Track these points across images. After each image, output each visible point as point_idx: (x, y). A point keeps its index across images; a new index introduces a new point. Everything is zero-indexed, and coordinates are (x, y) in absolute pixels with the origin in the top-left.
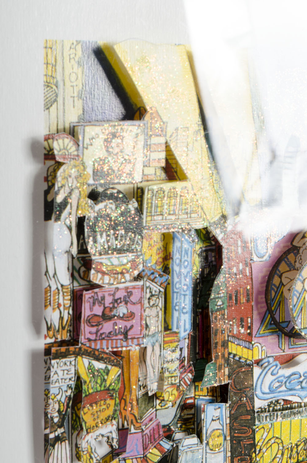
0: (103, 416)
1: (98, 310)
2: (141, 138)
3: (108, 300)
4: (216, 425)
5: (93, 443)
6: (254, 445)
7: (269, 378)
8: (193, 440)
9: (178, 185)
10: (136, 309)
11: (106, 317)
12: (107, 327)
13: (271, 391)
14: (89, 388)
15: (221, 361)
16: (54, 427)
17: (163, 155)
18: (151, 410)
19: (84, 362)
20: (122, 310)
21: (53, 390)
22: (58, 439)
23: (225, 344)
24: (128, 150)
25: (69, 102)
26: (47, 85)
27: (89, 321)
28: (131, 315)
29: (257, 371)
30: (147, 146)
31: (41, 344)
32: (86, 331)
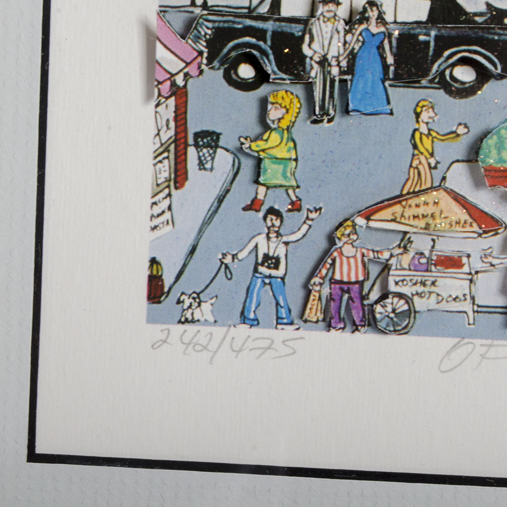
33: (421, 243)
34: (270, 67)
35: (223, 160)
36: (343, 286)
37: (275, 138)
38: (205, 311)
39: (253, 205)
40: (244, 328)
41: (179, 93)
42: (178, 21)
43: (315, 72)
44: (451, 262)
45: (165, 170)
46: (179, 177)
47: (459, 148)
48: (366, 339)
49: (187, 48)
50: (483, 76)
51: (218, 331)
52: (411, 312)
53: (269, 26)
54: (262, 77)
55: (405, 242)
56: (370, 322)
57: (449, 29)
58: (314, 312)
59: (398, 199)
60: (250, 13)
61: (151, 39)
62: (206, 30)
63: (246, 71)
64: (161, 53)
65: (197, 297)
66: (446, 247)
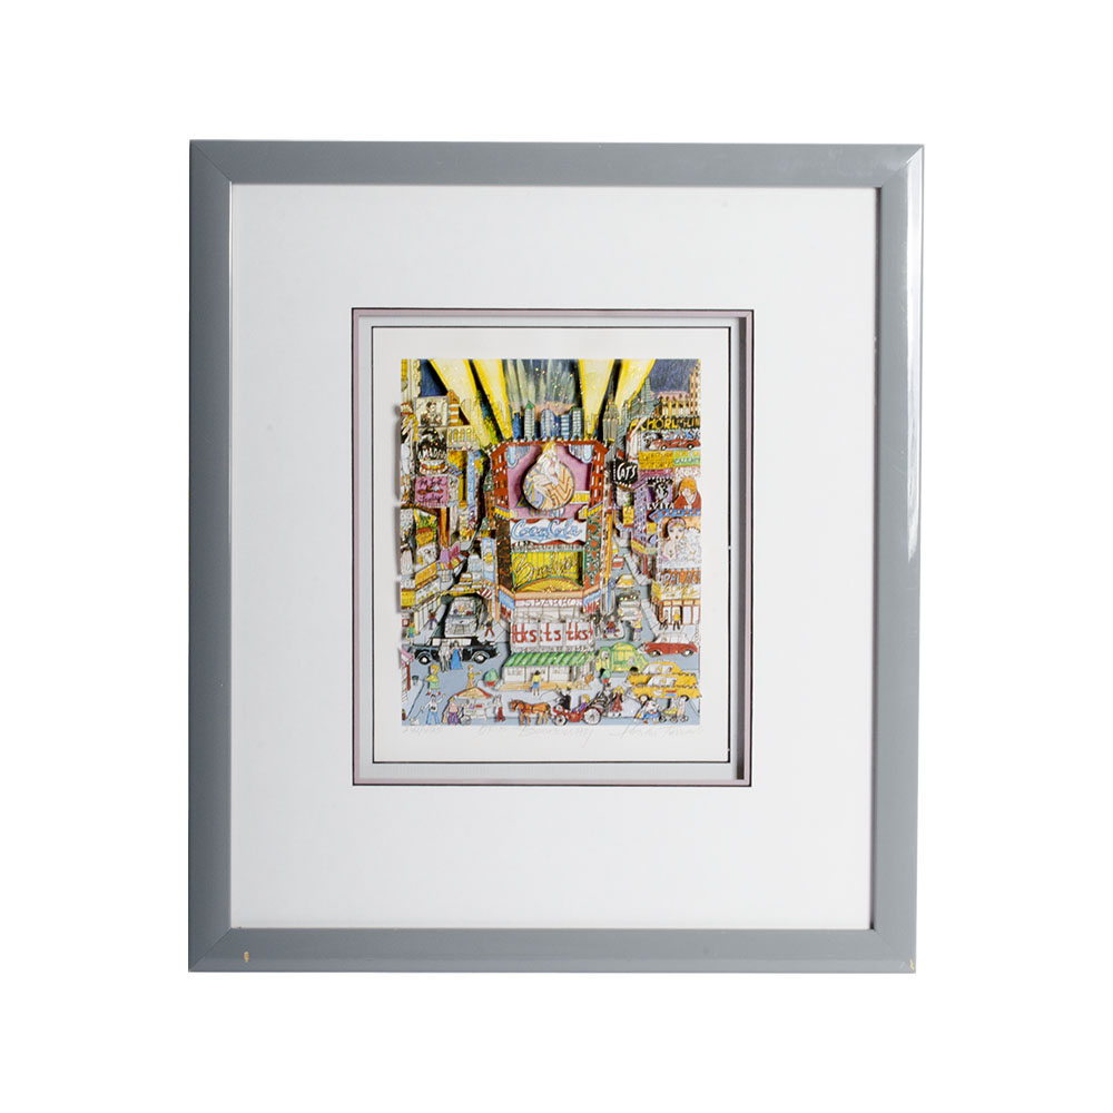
0: (427, 540)
1: (424, 487)
2: (446, 405)
3: (429, 483)
4: (489, 550)
5: (423, 554)
6: (511, 563)
7: (519, 529)
8: (477, 556)
9: (466, 427)
10: (444, 488)
11: (428, 491)
12: (429, 496)
13: (521, 535)
14: (420, 525)
15: (491, 517)
16: (402, 543)
17: (457, 413)
18: (457, 542)
19: (418, 511)
20: (437, 488)
21: (402, 524)
22: (404, 549)
23: (493, 509)
24: (438, 411)
25: (413, 388)
26: (402, 380)
27: (419, 492)
28: (441, 491)
29: (512, 524)
30: (449, 409)
31: (400, 504)
32: (418, 497)
33: (472, 702)
34: (431, 659)
35: (420, 683)
36: (453, 714)
37: (432, 677)
38: (417, 722)
39: (428, 694)
40: (427, 726)
41: (408, 666)
42: (407, 648)
43: (442, 660)
44: (480, 706)
45: (405, 686)
46: (409, 687)
47: (481, 677)
48: (458, 726)
49: (409, 655)
50: (485, 658)
51: (421, 727)
52: (470, 719)
53: (430, 649)
54: (429, 661)
55: (468, 702)
56: (460, 722)
57: (476, 647)
58: (445, 720)
59: (465, 691)
60: (425, 645)
61: (400, 653)
62: (414, 651)
63: (425, 660)
64: (403, 657)
65: (415, 719)
66: (478, 702)
